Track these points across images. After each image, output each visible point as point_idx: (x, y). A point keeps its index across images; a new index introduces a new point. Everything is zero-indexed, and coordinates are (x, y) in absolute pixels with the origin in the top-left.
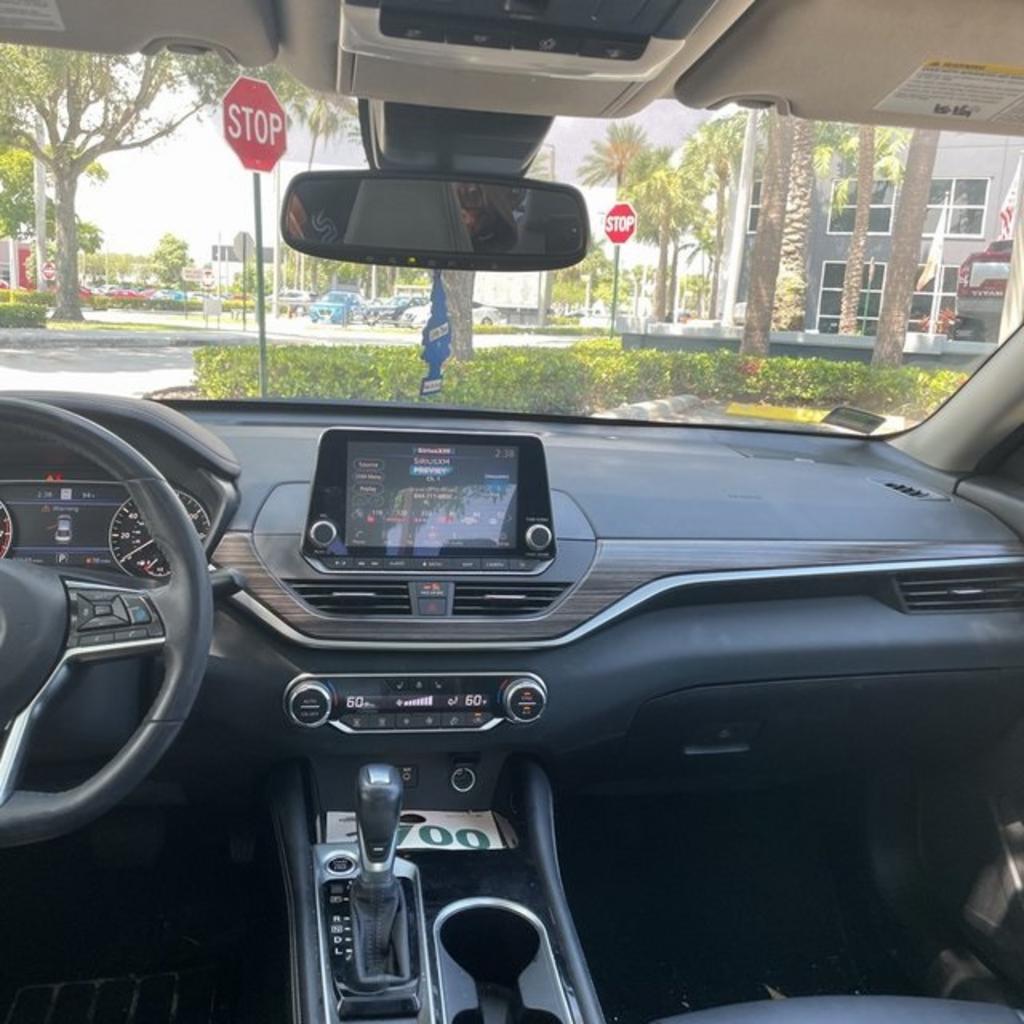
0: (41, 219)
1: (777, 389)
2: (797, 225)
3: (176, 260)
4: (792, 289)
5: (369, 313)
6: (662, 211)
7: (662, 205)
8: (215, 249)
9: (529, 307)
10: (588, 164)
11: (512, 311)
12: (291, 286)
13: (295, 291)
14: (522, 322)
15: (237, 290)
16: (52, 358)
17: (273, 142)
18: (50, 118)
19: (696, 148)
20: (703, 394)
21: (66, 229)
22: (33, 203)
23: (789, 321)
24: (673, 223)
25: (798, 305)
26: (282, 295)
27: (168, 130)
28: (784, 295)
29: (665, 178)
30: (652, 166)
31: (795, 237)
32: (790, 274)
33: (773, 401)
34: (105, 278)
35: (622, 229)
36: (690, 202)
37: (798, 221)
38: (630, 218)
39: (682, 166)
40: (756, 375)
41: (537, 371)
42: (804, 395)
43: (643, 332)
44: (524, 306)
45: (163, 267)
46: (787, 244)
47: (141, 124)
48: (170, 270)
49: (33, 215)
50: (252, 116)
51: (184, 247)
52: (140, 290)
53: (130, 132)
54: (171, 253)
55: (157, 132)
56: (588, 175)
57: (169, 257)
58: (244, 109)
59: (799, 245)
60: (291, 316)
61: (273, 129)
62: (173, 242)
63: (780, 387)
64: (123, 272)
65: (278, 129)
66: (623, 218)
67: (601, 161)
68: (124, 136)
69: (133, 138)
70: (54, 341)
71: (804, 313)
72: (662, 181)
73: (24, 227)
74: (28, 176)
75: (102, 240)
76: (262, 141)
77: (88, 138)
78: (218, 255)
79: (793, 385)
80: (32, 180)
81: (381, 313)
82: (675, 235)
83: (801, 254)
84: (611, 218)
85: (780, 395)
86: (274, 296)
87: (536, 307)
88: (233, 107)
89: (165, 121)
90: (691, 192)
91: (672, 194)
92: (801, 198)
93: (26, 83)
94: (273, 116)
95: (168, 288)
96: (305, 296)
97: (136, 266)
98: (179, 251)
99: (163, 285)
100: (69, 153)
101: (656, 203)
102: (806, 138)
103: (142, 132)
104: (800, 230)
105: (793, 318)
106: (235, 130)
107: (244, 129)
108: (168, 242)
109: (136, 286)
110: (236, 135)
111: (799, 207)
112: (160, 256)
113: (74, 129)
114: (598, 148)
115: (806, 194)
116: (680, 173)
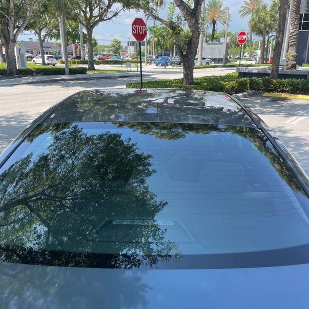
0: (81, 38)
1: (278, 88)
2: (294, 37)
3: (117, 47)
4: (292, 56)
5: (172, 62)
6: (263, 26)
7: (263, 24)
8: (128, 42)
9: (221, 58)
10: (242, 9)
11: (216, 59)
12: (150, 54)
13: (151, 56)
14: (219, 63)
15: (135, 55)
16: (90, 83)
17: (143, 33)
18: (85, 13)
19: (275, 4)
20: (259, 90)
21: (90, 45)
22: (79, 34)
23: (291, 65)
24: (268, 29)
25: (294, 60)
26: (148, 57)
27: (116, 14)
28: (290, 57)
29: (264, 15)
30: (260, 11)
31: (294, 40)
32: (292, 51)
33: (277, 92)
34: (98, 53)
35: (242, 39)
36: (272, 22)
37: (294, 35)
38: (245, 36)
39: (270, 11)
40: (273, 84)
41: (208, 88)
42: (286, 89)
43: (244, 72)
44: (219, 58)
45: (114, 49)
46: (291, 43)
47: (108, 13)
48: (116, 50)
49: (79, 37)
50: (139, 27)
51: (119, 43)
52: (108, 56)
53: (106, 15)
54: (116, 45)
55: (113, 15)
56: (242, 13)
57: (115, 46)
58: (137, 26)
59: (295, 43)
60: (150, 64)
61: (144, 30)
62: (117, 41)
63: (279, 88)
64: (103, 51)
65: (145, 30)
66: (243, 36)
67: (246, 7)
68: (104, 17)
69: (107, 17)
70: (90, 78)
71: (296, 63)
72: (263, 16)
73: (77, 41)
74: (77, 26)
75: (97, 43)
76: (141, 33)
77: (95, 19)
78: (129, 44)
79: (283, 87)
80: (78, 27)
81: (176, 62)
82: (268, 33)
83: (295, 45)
84: (239, 36)
85: (279, 90)
86: (145, 58)
87: (223, 58)
88: (134, 26)
89: (115, 12)
90: (273, 19)
91: (267, 20)
92: (296, 28)
93: (79, 4)
94: (143, 27)
95: (115, 55)
96: (154, 57)
97: (106, 49)
98: (119, 44)
99: (114, 54)
100: (90, 24)
101: (261, 23)
102: (297, 10)
103: (109, 15)
104: (295, 38)
105: (292, 64)
106: (135, 32)
107: (137, 31)
108: (115, 41)
109: (106, 55)
110: (135, 33)
111: (295, 31)
112: (113, 46)
113: (91, 16)
114: (246, 3)
115: (297, 27)
116: (270, 13)
